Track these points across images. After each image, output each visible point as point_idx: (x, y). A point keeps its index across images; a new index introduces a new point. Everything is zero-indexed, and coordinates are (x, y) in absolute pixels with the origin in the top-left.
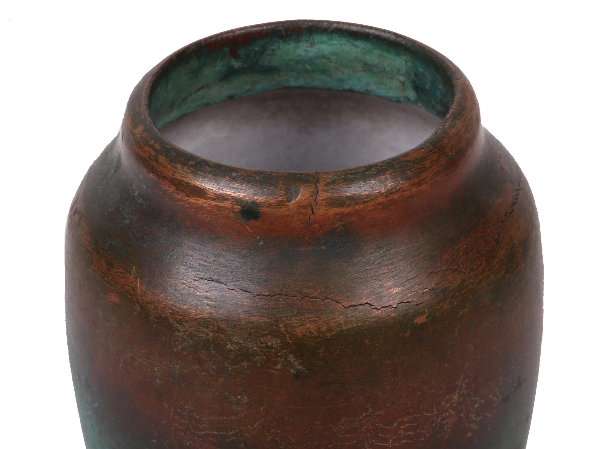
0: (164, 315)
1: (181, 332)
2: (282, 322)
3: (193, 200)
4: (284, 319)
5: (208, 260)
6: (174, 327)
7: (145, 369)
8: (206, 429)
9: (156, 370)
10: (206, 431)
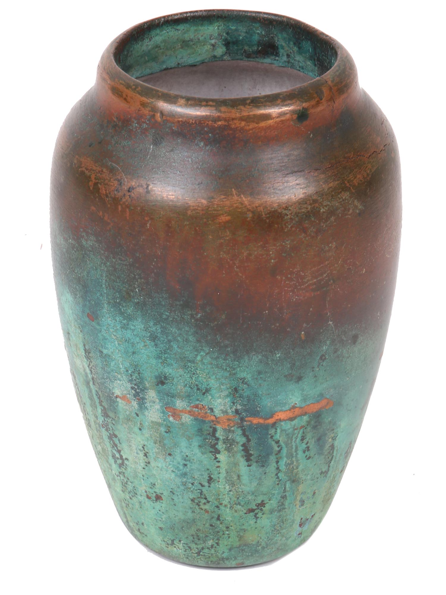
0: (273, 209)
1: (289, 215)
2: (346, 180)
3: (263, 124)
4: (346, 178)
5: (285, 161)
6: (283, 214)
7: (261, 257)
8: (308, 281)
9: (271, 253)
10: (309, 283)
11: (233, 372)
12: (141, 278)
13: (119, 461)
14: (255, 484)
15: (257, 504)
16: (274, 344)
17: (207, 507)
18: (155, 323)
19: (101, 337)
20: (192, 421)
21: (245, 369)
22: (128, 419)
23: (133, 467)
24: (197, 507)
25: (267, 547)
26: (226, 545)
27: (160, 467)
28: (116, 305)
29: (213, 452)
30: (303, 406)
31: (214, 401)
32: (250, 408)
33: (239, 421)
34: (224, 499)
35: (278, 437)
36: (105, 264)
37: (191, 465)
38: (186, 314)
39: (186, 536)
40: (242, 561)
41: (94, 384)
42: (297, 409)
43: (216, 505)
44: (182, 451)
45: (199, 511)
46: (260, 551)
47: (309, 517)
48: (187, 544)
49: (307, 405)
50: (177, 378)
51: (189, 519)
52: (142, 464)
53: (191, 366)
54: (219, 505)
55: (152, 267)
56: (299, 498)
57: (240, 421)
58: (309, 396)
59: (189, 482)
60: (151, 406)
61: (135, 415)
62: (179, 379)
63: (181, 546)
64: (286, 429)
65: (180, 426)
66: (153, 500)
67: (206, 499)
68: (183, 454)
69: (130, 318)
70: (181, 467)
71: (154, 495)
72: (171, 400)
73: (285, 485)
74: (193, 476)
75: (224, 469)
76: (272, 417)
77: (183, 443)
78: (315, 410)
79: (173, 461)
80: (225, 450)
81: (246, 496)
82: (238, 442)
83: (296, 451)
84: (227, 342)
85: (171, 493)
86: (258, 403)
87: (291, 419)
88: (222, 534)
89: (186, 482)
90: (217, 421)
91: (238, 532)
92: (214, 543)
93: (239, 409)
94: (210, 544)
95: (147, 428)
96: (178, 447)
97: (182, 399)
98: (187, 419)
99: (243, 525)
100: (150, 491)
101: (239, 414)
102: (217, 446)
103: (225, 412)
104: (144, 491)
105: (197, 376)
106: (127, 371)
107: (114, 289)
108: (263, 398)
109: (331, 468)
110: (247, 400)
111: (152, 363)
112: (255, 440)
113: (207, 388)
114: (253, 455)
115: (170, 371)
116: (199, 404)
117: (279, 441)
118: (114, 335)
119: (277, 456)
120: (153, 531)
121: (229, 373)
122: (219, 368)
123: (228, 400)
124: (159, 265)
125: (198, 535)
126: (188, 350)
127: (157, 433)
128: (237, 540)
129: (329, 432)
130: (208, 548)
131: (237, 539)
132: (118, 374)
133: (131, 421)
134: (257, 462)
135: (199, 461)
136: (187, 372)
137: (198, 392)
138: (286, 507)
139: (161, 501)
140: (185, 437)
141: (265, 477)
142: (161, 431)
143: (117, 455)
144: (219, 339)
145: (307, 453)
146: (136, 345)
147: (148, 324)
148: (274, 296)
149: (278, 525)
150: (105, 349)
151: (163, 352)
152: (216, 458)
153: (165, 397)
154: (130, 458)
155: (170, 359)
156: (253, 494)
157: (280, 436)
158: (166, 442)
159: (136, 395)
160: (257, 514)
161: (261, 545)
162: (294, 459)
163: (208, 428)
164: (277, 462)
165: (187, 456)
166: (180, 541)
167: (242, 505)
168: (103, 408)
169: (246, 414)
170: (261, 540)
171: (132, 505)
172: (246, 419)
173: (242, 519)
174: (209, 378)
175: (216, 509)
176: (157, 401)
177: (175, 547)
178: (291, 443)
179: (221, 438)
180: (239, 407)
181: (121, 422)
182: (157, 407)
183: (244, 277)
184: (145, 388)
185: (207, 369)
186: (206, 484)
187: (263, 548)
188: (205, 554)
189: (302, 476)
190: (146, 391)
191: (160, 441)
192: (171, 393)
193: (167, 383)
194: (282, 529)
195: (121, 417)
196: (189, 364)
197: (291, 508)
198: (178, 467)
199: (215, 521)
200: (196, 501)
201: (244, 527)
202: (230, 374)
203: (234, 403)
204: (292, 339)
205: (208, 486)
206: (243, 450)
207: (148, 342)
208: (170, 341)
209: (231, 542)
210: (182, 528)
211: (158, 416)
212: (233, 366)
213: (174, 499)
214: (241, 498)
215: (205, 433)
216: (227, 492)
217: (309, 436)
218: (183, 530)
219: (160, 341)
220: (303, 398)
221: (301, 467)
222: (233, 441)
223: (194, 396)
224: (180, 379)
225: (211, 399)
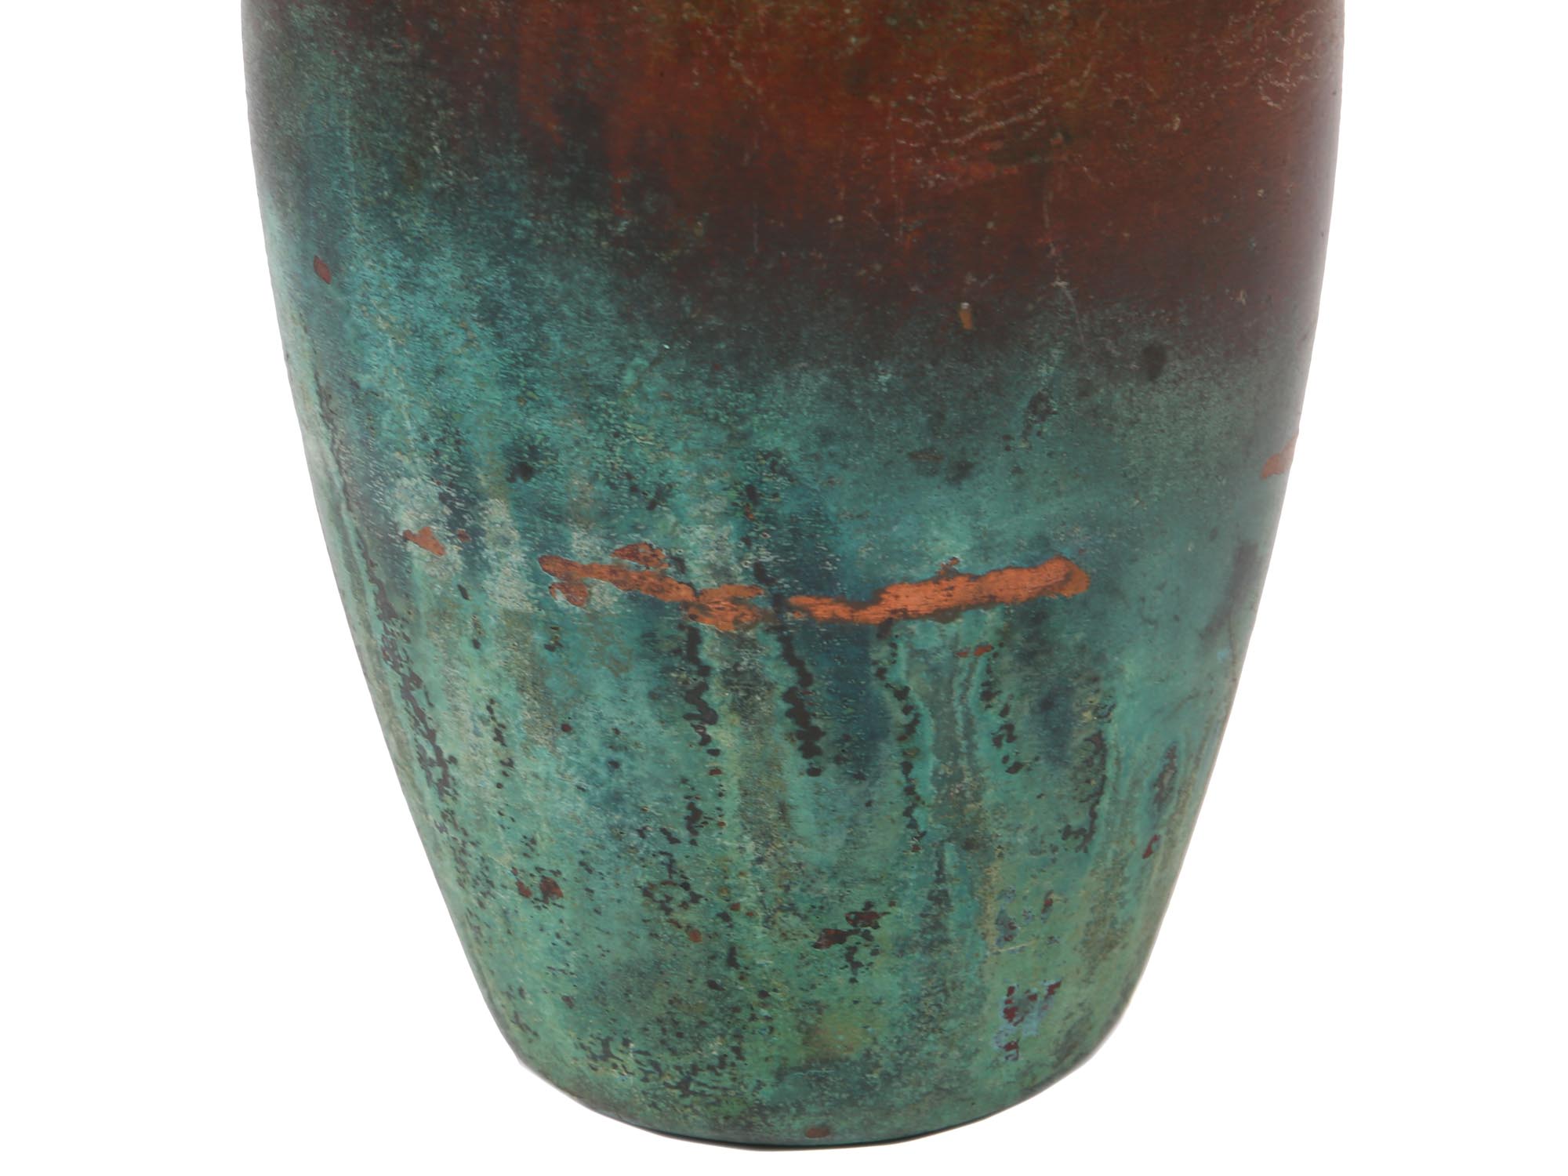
7: (813, 25)
8: (977, 122)
9: (848, 11)
10: (979, 129)
11: (740, 428)
12: (445, 106)
13: (437, 772)
14: (837, 840)
15: (851, 913)
16: (868, 336)
17: (690, 917)
18: (492, 257)
19: (351, 333)
20: (623, 603)
21: (778, 421)
22: (442, 614)
23: (472, 784)
24: (663, 917)
25: (898, 1077)
26: (767, 1059)
27: (543, 776)
28: (381, 211)
29: (694, 717)
30: (979, 572)
31: (684, 531)
32: (801, 561)
33: (770, 608)
34: (742, 889)
35: (903, 676)
36: (348, 73)
37: (631, 763)
38: (583, 221)
39: (640, 1026)
40: (822, 1120)
41: (349, 509)
42: (960, 579)
43: (720, 911)
44: (600, 715)
45: (670, 933)
46: (877, 1089)
47: (1039, 989)
48: (646, 1053)
49: (994, 571)
50: (568, 449)
51: (643, 960)
52: (493, 772)
53: (608, 405)
54: (729, 911)
55: (476, 61)
56: (993, 909)
57: (774, 606)
58: (999, 539)
59: (631, 828)
60: (499, 556)
61: (457, 595)
62: (573, 454)
63: (630, 1059)
64: (926, 648)
65: (590, 624)
66: (536, 899)
67: (686, 886)
68: (604, 723)
69: (419, 249)
70: (603, 773)
71: (537, 880)
72: (555, 530)
73: (940, 856)
74: (642, 805)
75: (735, 780)
76: (875, 599)
77: (603, 687)
78: (1024, 595)
79: (577, 753)
80: (733, 709)
81: (813, 881)
82: (771, 684)
83: (967, 736)
84: (714, 321)
85: (582, 868)
86: (826, 546)
87: (944, 615)
88: (749, 1016)
89: (621, 826)
90: (698, 604)
91: (798, 1011)
92: (727, 1051)
93: (768, 563)
94: (715, 1053)
95: (493, 637)
96: (586, 698)
97: (587, 528)
98: (606, 597)
99: (813, 987)
100: (525, 867)
101: (769, 582)
102: (705, 697)
103: (721, 573)
104: (509, 870)
105: (628, 441)
106: (425, 439)
107: (374, 155)
108: (842, 527)
109: (1100, 822)
110: (790, 530)
111: (491, 401)
112: (827, 679)
113: (659, 485)
114: (824, 734)
115: (547, 425)
116: (640, 543)
117: (907, 689)
118: (382, 316)
119: (905, 746)
120: (548, 1012)
121: (728, 432)
122: (695, 415)
123: (729, 528)
124: (497, 53)
125: (676, 1018)
126: (596, 350)
127: (523, 651)
128: (799, 1042)
129: (1080, 685)
130: (711, 1068)
131: (798, 1038)
132: (403, 454)
133: (450, 616)
134: (838, 760)
135: (654, 748)
136: (596, 427)
137: (635, 498)
138: (952, 935)
139: (558, 902)
140: (607, 662)
141: (870, 820)
142: (533, 645)
143: (430, 753)
144: (688, 309)
145: (1007, 748)
146: (443, 340)
147: (473, 265)
148: (863, 166)
149: (930, 1001)
150: (364, 372)
151: (521, 359)
152: (706, 740)
153: (538, 520)
154: (461, 756)
155: (544, 385)
156: (834, 875)
157: (908, 673)
158: (551, 682)
159: (455, 522)
160: (853, 950)
161: (877, 1065)
162: (963, 763)
163: (673, 631)
164: (907, 767)
165: (617, 731)
166: (626, 1043)
167: (803, 912)
168: (377, 589)
169: (790, 583)
170: (876, 1049)
171: (487, 928)
172: (793, 600)
173: (808, 964)
174: (666, 448)
175: (722, 926)
176: (515, 534)
177: (615, 1066)
178: (949, 701)
179: (716, 665)
180: (766, 557)
181: (425, 629)
182: (517, 557)
183: (760, 91)
184: (480, 495)
185: (656, 416)
186: (683, 833)
187: (887, 1078)
188: (706, 1089)
189: (994, 829)
190: (481, 504)
191: (534, 683)
192: (552, 507)
193: (540, 470)
194: (946, 1017)
195: (423, 609)
196: (601, 399)
197: (968, 944)
198: (594, 773)
199: (722, 971)
200: (658, 896)
201: (815, 996)
202: (731, 437)
203: (747, 541)
204: (928, 326)
205: (688, 839)
206: (789, 714)
207: (476, 327)
208: (538, 320)
209: (781, 1047)
210: (626, 995)
211: (520, 590)
212: (737, 407)
213: (592, 891)
214: (795, 890)
215: (666, 646)
216: (750, 866)
217: (1009, 686)
218: (629, 1001)
219: (511, 323)
220: (977, 542)
221: (990, 797)
222: (756, 677)
223: (622, 514)
224: (578, 455)
225: (676, 524)
